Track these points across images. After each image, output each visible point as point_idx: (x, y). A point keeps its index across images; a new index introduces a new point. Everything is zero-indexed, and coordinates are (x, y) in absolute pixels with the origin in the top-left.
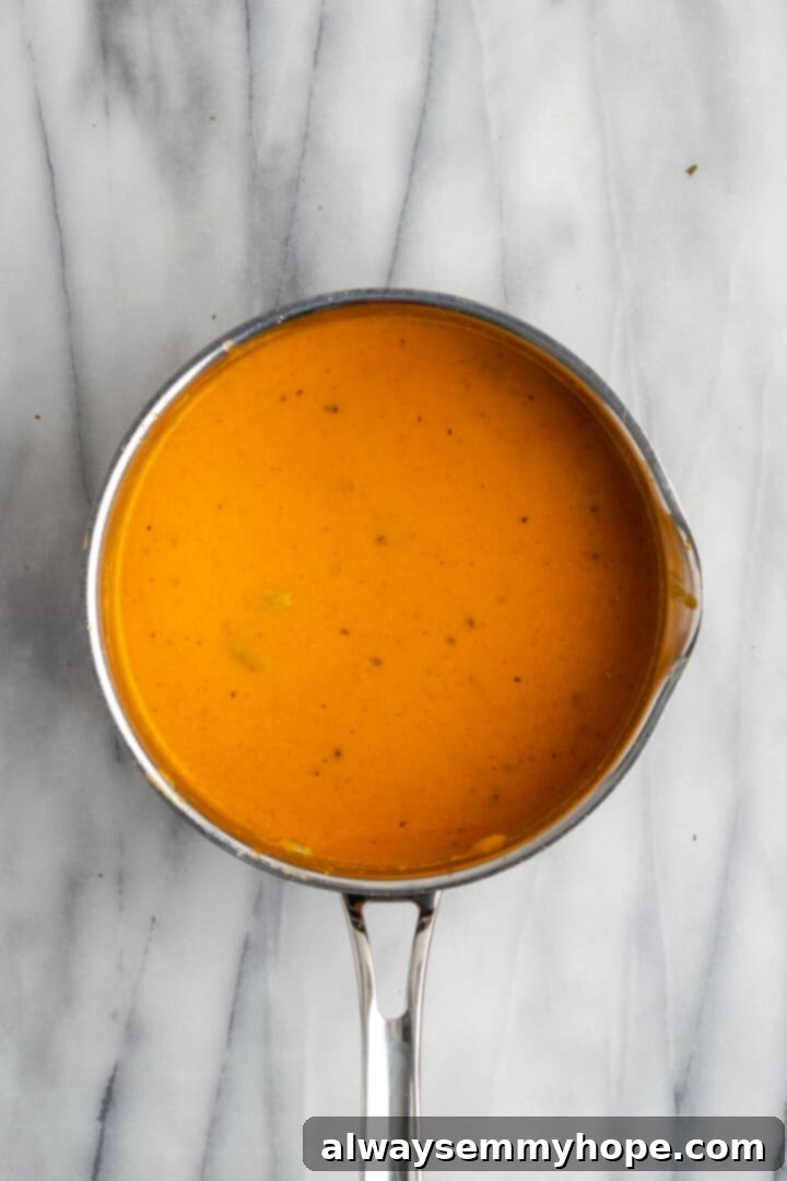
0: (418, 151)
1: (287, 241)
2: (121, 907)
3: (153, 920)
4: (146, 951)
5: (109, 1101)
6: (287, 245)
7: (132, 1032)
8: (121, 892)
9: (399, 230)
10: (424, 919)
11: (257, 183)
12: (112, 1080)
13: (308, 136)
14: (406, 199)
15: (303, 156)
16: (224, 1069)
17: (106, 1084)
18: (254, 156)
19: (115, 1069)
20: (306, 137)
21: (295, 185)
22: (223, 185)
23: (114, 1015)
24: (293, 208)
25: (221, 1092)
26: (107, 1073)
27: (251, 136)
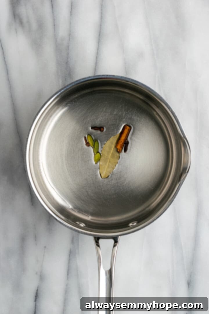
0: (100, 36)
1: (67, 63)
2: (36, 244)
3: (45, 247)
4: (44, 255)
5: (37, 296)
7: (42, 277)
8: (36, 240)
9: (97, 58)
10: (115, 244)
11: (58, 48)
12: (37, 291)
14: (98, 49)
15: (69, 40)
16: (67, 285)
18: (56, 41)
19: (38, 288)
20: (70, 35)
21: (68, 47)
22: (49, 49)
23: (37, 273)
24: (68, 54)
25: (66, 292)
26: (36, 289)
27: (55, 36)
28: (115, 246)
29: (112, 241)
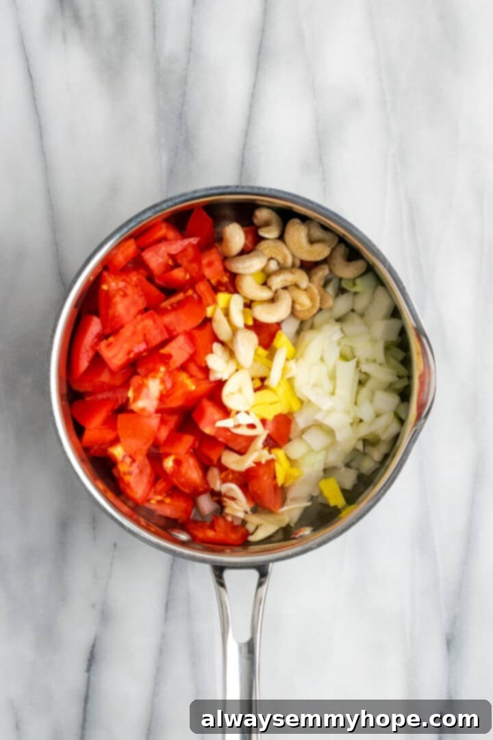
0: (261, 55)
1: (181, 116)
2: (95, 538)
3: (115, 545)
4: (111, 565)
5: (92, 660)
6: (180, 119)
7: (105, 616)
8: (94, 528)
9: (251, 106)
10: (262, 580)
11: (160, 78)
12: (93, 646)
13: (191, 49)
14: (255, 86)
15: (188, 62)
16: (163, 636)
17: (90, 649)
18: (157, 63)
19: (95, 639)
20: (190, 50)
21: (184, 80)
22: (139, 82)
23: (93, 606)
24: (184, 94)
25: (162, 651)
26: (92, 642)
27: (156, 50)
28: (260, 584)
29: (254, 575)
